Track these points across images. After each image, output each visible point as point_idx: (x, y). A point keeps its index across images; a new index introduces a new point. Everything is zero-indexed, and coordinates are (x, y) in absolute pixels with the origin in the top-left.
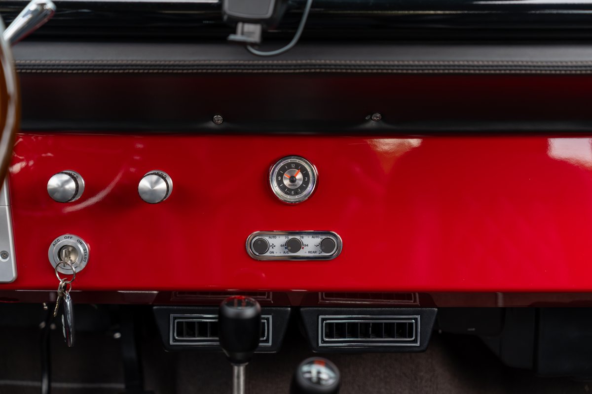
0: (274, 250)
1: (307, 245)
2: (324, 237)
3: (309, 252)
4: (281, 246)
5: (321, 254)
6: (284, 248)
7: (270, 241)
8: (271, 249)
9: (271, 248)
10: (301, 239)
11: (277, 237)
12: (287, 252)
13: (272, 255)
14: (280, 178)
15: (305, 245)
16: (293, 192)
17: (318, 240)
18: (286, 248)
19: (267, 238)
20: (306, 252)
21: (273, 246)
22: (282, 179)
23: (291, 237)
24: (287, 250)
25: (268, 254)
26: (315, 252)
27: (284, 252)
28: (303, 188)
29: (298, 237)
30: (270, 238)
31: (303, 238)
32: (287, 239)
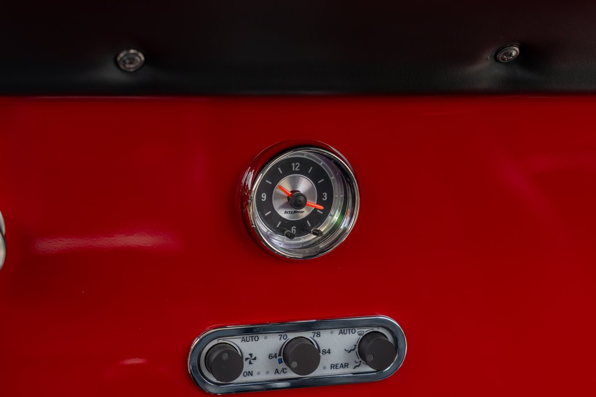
0: (255, 367)
1: (329, 352)
2: (366, 331)
3: (333, 366)
4: (270, 357)
5: (357, 370)
6: (276, 360)
7: (243, 346)
8: (247, 367)
9: (246, 363)
10: (316, 338)
11: (261, 337)
12: (283, 370)
13: (249, 379)
14: (264, 197)
15: (325, 352)
16: (293, 230)
17: (352, 338)
18: (280, 362)
19: (237, 342)
20: (325, 368)
21: (252, 358)
22: (270, 198)
23: (291, 336)
24: (283, 365)
25: (241, 379)
26: (346, 365)
27: (277, 371)
28: (317, 218)
29: (308, 335)
30: (243, 340)
31: (319, 335)
32: (283, 341)
